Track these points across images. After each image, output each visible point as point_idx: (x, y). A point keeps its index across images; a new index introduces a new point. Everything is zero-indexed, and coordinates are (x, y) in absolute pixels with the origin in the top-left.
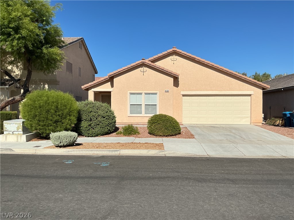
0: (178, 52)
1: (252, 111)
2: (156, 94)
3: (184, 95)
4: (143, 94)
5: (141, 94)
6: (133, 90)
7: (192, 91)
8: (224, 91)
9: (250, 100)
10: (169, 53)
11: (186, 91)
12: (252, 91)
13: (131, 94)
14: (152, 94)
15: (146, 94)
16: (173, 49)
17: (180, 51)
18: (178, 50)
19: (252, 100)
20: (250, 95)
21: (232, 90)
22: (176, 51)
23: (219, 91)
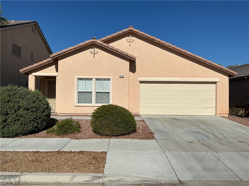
0: (135, 32)
1: (217, 100)
2: (109, 79)
3: (141, 82)
4: (94, 80)
5: (91, 79)
6: (82, 75)
7: (150, 77)
8: (186, 78)
9: (215, 88)
10: (124, 33)
11: (144, 77)
12: (217, 77)
13: (79, 79)
14: (105, 79)
15: (97, 79)
16: (129, 28)
17: (138, 31)
18: (135, 30)
19: (217, 88)
20: (215, 83)
21: (195, 77)
22: (132, 31)
23: (181, 77)
